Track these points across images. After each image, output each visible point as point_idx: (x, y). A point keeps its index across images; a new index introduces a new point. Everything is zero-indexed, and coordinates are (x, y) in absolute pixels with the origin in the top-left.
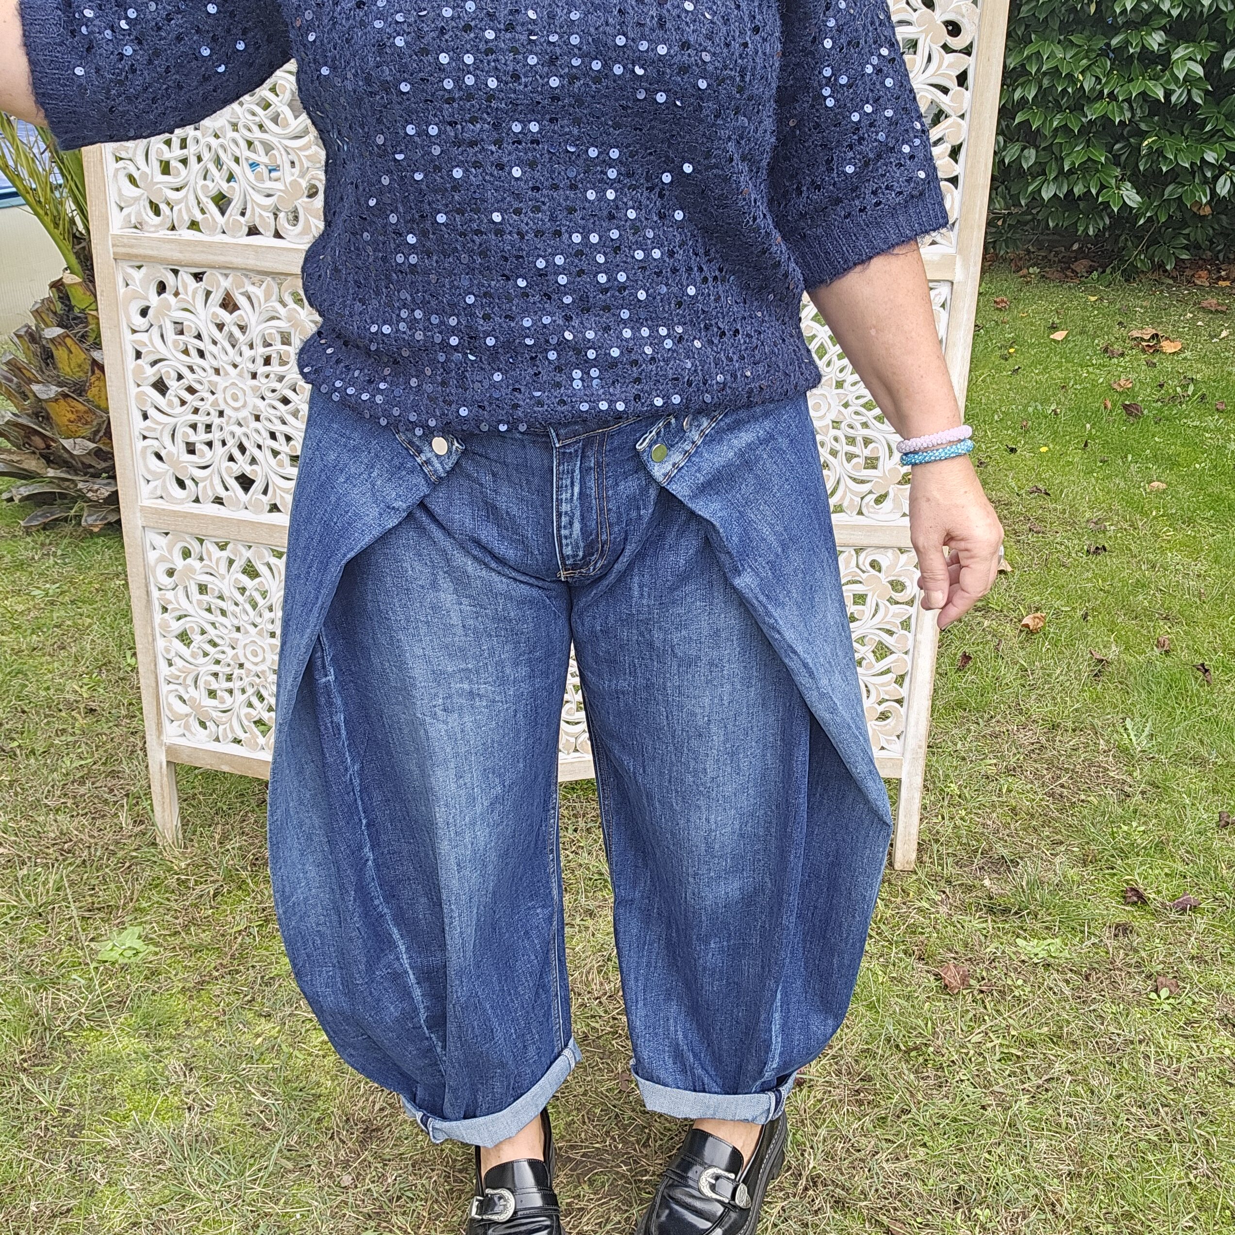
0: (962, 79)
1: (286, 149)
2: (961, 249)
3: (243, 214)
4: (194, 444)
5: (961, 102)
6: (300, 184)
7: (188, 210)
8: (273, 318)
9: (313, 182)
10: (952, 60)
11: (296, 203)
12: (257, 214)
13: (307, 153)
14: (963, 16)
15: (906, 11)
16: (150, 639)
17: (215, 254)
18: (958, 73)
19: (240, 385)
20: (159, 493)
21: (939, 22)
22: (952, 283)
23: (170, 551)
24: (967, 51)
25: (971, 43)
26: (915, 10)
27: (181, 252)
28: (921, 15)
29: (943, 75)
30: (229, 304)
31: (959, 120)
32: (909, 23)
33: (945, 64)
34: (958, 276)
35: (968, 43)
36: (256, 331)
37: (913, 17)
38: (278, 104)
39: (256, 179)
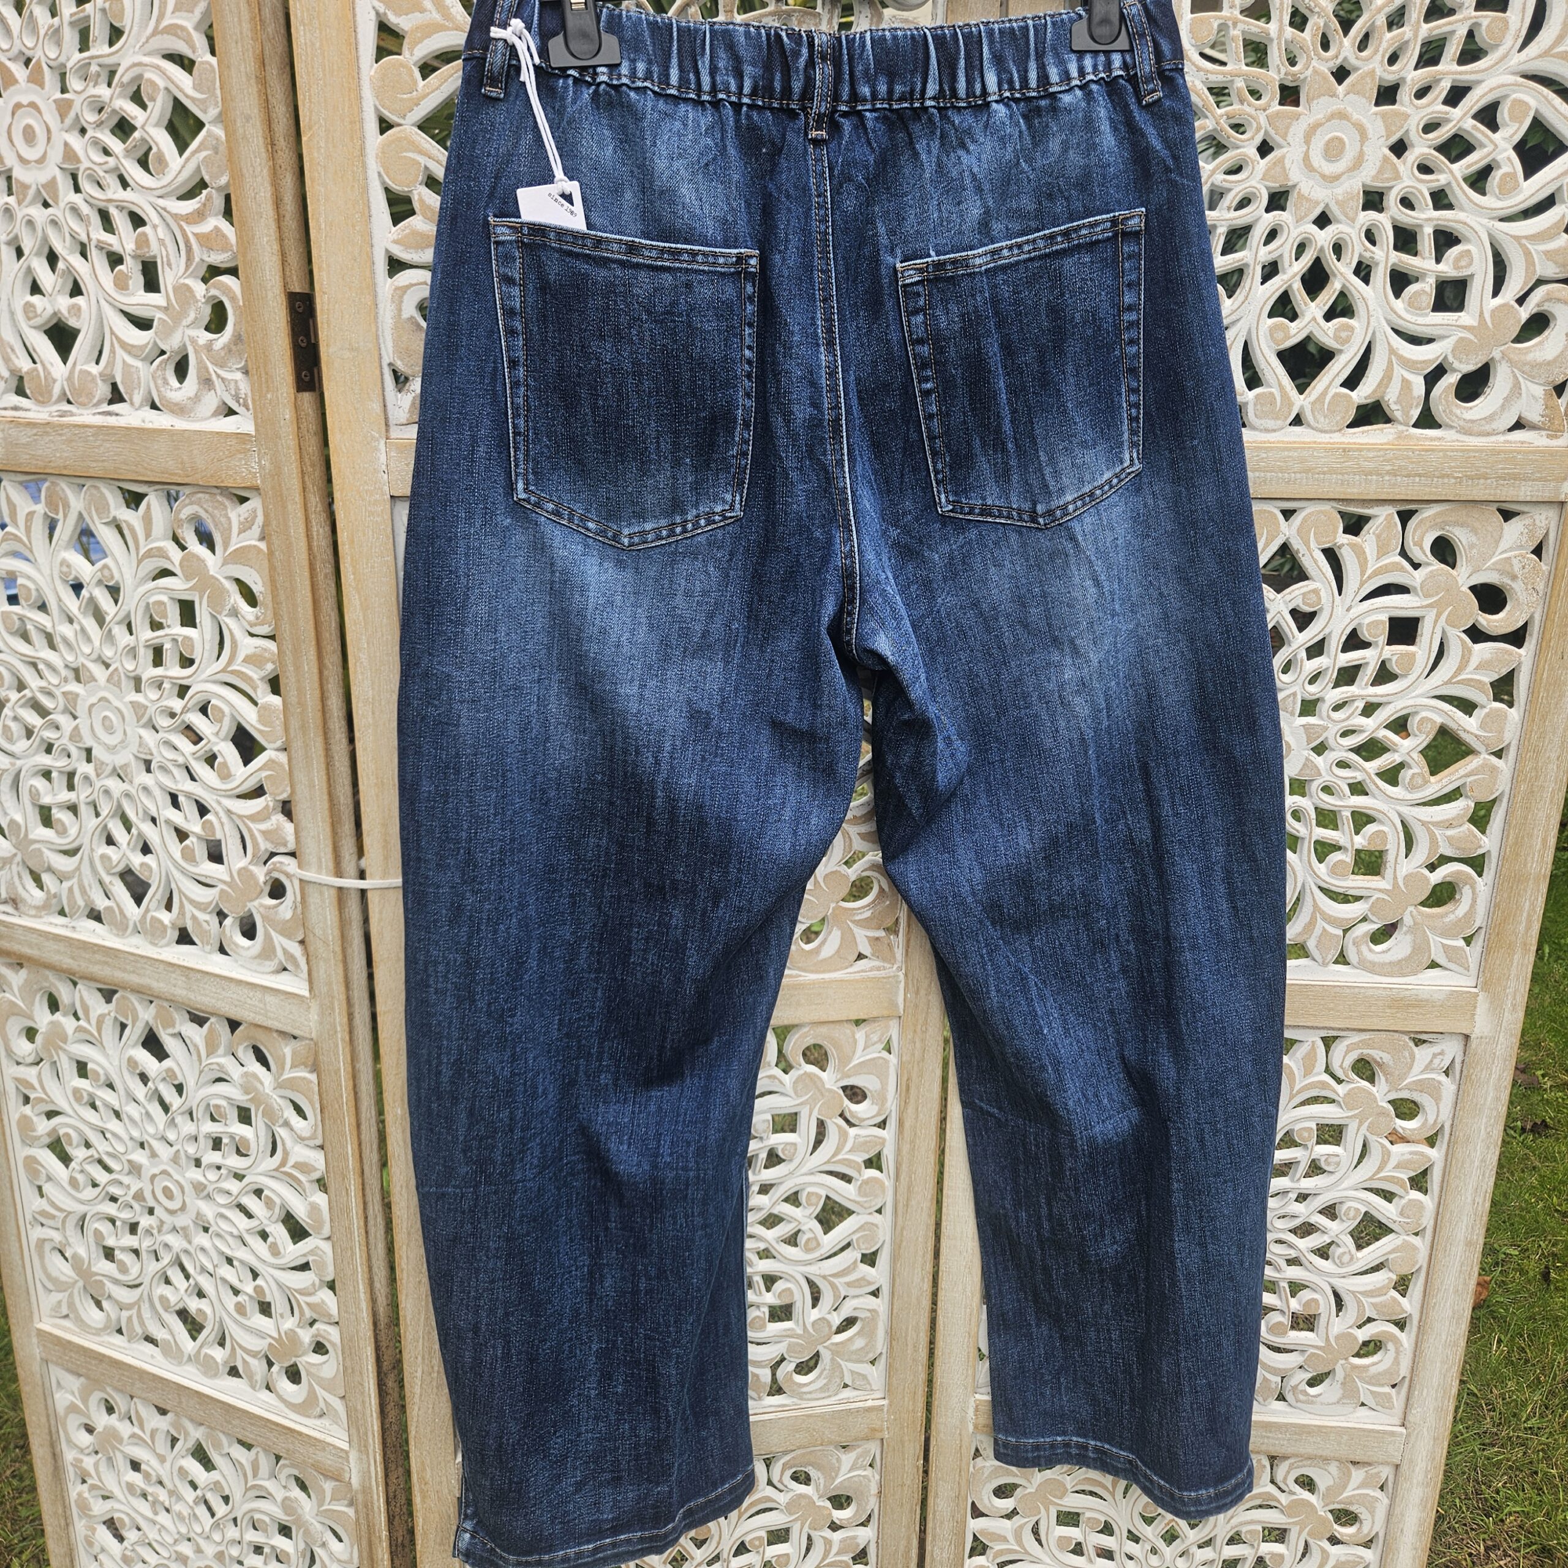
0: (1503, 688)
1: (229, 812)
2: (1488, 980)
3: (169, 907)
4: (112, 1249)
5: (1501, 731)
6: (252, 876)
7: (83, 892)
8: (220, 1080)
9: (276, 875)
10: (1487, 656)
11: (250, 905)
12: (188, 916)
13: (264, 826)
14: (1514, 578)
15: (1402, 569)
16: (63, 1523)
17: (125, 970)
18: (1496, 677)
19: (176, 1177)
20: (65, 1311)
21: (1465, 589)
22: (1467, 1037)
23: (85, 1401)
24: (1517, 638)
25: (1526, 625)
26: (1416, 566)
27: (73, 958)
28: (1432, 575)
29: (1467, 682)
30: (153, 1044)
31: (1494, 759)
32: (1402, 589)
33: (1474, 662)
34: (1481, 1025)
35: (1521, 624)
36: (199, 1093)
37: (1415, 578)
38: (213, 739)
39: (184, 856)
